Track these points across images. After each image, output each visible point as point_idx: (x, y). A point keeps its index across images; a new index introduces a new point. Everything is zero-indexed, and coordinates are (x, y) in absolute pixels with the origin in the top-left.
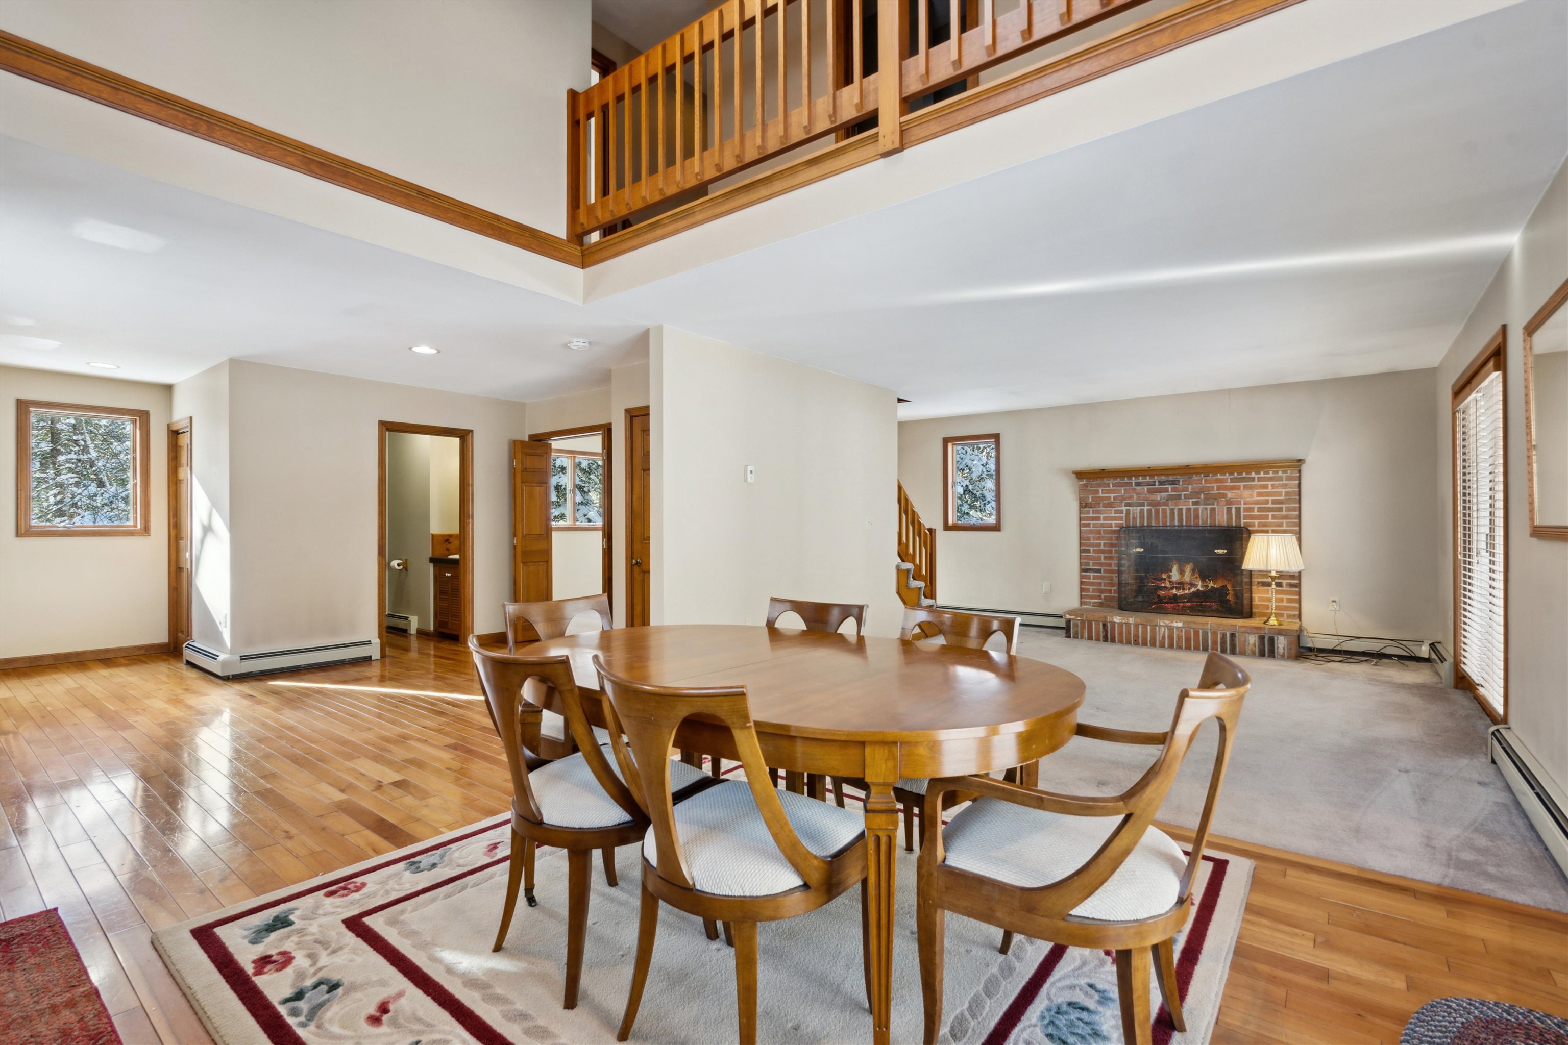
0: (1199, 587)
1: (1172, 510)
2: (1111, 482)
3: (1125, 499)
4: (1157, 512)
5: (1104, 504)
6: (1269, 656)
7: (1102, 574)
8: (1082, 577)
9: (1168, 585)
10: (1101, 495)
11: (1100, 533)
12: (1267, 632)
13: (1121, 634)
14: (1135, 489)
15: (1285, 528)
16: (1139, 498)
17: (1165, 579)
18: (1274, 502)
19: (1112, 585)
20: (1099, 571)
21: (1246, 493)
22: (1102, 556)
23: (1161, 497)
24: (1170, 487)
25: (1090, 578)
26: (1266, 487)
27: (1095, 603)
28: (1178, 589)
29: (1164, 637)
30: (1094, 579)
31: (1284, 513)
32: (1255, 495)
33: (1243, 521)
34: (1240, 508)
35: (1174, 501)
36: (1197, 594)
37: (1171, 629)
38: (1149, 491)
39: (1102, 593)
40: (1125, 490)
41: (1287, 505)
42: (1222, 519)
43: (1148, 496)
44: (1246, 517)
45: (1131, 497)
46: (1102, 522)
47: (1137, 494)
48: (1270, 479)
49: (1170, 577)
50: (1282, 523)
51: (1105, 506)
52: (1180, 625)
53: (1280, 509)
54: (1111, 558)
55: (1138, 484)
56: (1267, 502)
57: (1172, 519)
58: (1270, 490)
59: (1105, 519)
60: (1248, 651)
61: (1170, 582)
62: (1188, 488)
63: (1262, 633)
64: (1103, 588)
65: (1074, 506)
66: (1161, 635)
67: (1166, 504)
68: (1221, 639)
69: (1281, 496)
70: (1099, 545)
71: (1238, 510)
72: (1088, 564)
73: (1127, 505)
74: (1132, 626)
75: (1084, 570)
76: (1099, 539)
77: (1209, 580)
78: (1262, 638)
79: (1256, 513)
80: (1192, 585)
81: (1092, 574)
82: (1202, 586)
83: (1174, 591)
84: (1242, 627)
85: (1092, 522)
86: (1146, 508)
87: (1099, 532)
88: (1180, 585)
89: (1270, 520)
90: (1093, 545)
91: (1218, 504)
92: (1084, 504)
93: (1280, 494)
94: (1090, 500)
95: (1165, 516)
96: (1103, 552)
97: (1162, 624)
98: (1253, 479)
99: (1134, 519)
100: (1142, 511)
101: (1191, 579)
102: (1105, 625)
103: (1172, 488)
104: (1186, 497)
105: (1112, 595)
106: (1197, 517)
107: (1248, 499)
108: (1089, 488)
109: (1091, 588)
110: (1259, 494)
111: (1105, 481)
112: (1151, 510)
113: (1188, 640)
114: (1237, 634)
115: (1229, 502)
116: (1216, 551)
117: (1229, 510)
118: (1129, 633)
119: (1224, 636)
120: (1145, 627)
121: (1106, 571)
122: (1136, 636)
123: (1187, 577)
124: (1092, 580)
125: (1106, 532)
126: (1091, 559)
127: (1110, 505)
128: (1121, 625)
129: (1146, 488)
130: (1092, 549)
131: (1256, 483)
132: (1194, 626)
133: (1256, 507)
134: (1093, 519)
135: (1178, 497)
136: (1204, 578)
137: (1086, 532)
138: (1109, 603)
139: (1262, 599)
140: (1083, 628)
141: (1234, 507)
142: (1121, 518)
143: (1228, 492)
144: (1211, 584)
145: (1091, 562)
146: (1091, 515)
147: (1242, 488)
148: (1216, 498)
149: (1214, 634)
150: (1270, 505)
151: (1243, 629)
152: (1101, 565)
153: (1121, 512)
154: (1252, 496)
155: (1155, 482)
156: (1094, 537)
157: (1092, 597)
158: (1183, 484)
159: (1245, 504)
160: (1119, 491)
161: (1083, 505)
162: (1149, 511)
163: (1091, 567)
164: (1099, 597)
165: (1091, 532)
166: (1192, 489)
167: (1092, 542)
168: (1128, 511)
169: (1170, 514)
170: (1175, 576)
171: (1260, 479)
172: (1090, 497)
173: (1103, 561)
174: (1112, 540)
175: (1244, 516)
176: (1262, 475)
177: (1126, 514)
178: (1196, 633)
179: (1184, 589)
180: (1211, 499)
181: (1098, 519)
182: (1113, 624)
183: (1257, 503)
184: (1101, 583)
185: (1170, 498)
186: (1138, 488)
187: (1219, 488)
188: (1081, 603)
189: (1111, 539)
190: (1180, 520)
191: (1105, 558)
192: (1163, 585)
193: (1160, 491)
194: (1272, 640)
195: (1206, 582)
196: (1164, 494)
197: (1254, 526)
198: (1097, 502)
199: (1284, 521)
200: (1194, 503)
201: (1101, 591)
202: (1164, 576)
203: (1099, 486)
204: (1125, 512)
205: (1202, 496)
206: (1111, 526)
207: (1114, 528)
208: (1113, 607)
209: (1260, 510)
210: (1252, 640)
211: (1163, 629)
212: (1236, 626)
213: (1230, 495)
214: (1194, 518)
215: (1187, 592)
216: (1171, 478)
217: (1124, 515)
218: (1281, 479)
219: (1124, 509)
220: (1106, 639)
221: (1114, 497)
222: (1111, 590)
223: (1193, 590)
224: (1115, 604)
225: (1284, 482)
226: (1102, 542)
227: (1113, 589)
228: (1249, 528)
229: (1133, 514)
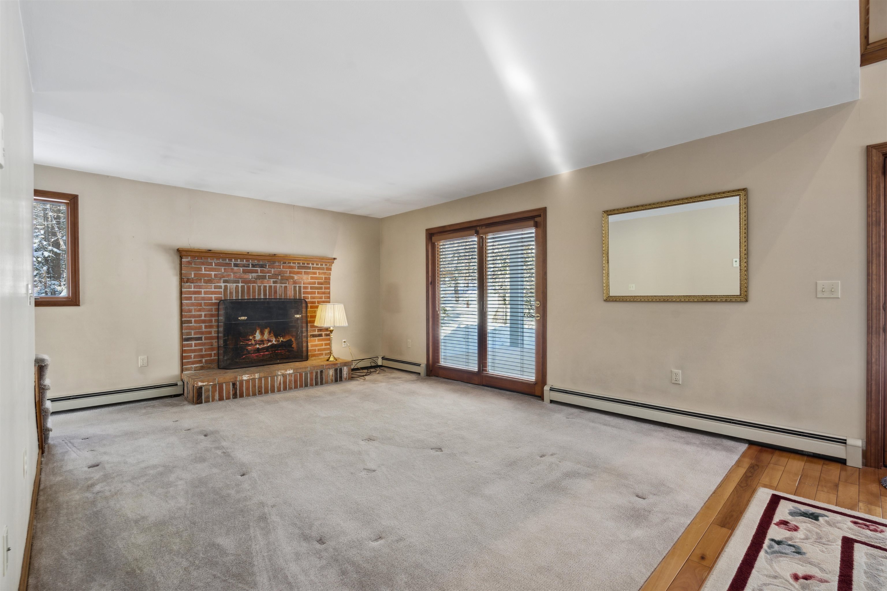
0: (274, 342)
1: (259, 287)
2: (214, 262)
3: (224, 277)
4: (249, 288)
5: (204, 280)
6: (340, 381)
7: (203, 341)
8: (182, 346)
9: (253, 342)
10: (203, 272)
11: (201, 306)
12: (339, 366)
13: (248, 389)
14: (232, 269)
15: (323, 300)
16: (234, 276)
17: (251, 340)
18: (319, 283)
19: (212, 349)
20: (200, 339)
21: (305, 277)
22: (203, 325)
23: (252, 276)
24: (259, 269)
25: (191, 346)
26: (315, 273)
27: (196, 367)
28: (260, 344)
29: (280, 383)
30: (195, 346)
31: (323, 290)
32: (309, 278)
33: (302, 295)
34: (301, 286)
35: (261, 280)
36: (273, 346)
37: (284, 376)
38: (244, 272)
39: (203, 358)
40: (224, 269)
41: (325, 286)
42: (290, 294)
43: (243, 275)
44: (305, 293)
45: (229, 276)
46: (203, 295)
47: (234, 273)
48: (318, 269)
49: (254, 337)
50: (322, 296)
51: (206, 282)
52: (291, 371)
53: (321, 288)
54: (211, 327)
55: (236, 265)
56: (315, 283)
57: (259, 294)
58: (317, 275)
59: (205, 293)
60: (330, 380)
61: (255, 341)
62: (271, 271)
63: (337, 367)
64: (204, 353)
65: (174, 281)
66: (278, 383)
67: (254, 282)
68: (315, 376)
69: (322, 280)
70: (200, 316)
71: (300, 287)
72: (190, 334)
73: (225, 282)
74: (257, 380)
75: (184, 339)
76: (200, 310)
77: (280, 337)
78: (336, 370)
79: (309, 290)
80: (269, 341)
81: (193, 343)
82: (275, 341)
83: (258, 346)
84: (327, 365)
85: (193, 296)
86: (240, 285)
87: (200, 305)
88: (262, 342)
89: (316, 295)
90: (194, 316)
91: (288, 284)
92: (185, 280)
93: (321, 278)
94: (193, 276)
95: (254, 292)
96: (204, 322)
97: (279, 373)
98: (309, 268)
99: (231, 293)
100: (237, 287)
101: (268, 338)
103: (261, 270)
104: (270, 277)
105: (213, 358)
106: (276, 292)
107: (305, 281)
108: (193, 266)
109: (193, 355)
110: (312, 278)
111: (209, 260)
112: (244, 286)
113: (296, 381)
114: (324, 371)
115: (295, 283)
116: (295, 316)
117: (295, 287)
118: (254, 386)
119: (317, 373)
120: (266, 378)
121: (206, 338)
122: (260, 387)
123: (266, 336)
124: (193, 348)
125: (205, 304)
126: (192, 330)
127: (210, 281)
128: (248, 381)
129: (241, 269)
130: (193, 320)
131: (311, 270)
132: (300, 371)
133: (309, 286)
134: (195, 293)
135: (264, 277)
136: (276, 336)
137: (187, 305)
138: (209, 365)
140: (214, 392)
141: (297, 285)
142: (220, 293)
143: (295, 276)
144: (281, 339)
145: (193, 332)
146: (193, 289)
147: (303, 273)
148: (287, 279)
149: (311, 373)
150: (316, 285)
151: (327, 367)
152: (202, 333)
153: (220, 287)
154: (308, 279)
155: (249, 264)
156: (195, 309)
157: (193, 363)
158: (269, 268)
159: (303, 284)
160: (219, 270)
161: (183, 280)
162: (243, 287)
163: (193, 336)
164: (201, 362)
165: (193, 305)
166: (274, 272)
167: (194, 313)
168: (226, 287)
169: (258, 290)
170: (258, 336)
171: (313, 268)
172: (193, 273)
173: (204, 329)
174: (212, 311)
175: (303, 292)
176: (315, 266)
177: (224, 289)
178: (301, 375)
179: (264, 344)
180: (285, 279)
181: (199, 293)
182: (241, 382)
183: (310, 283)
184: (202, 349)
185: (259, 277)
186: (236, 268)
187: (290, 273)
188: (182, 371)
189: (211, 310)
190: (265, 294)
191: (206, 327)
192: (250, 343)
193: (252, 272)
194: (341, 370)
195: (278, 339)
196: (254, 275)
197: (308, 299)
198: (199, 278)
199: (323, 295)
200: (275, 282)
201: (202, 356)
202: (251, 338)
203: (203, 264)
204: (223, 288)
205: (280, 278)
206: (211, 299)
207: (214, 301)
208: (213, 368)
209: (311, 288)
210: (331, 372)
211: (279, 378)
212: (324, 365)
213: (296, 277)
214: (274, 293)
215: (265, 345)
216: (261, 263)
217: (222, 290)
218: (323, 269)
219: (223, 285)
220: (235, 396)
221: (215, 275)
222: (211, 354)
223: (270, 344)
224: (215, 365)
225: (325, 271)
226: (203, 313)
227: (213, 353)
228: (306, 300)
229: (230, 290)
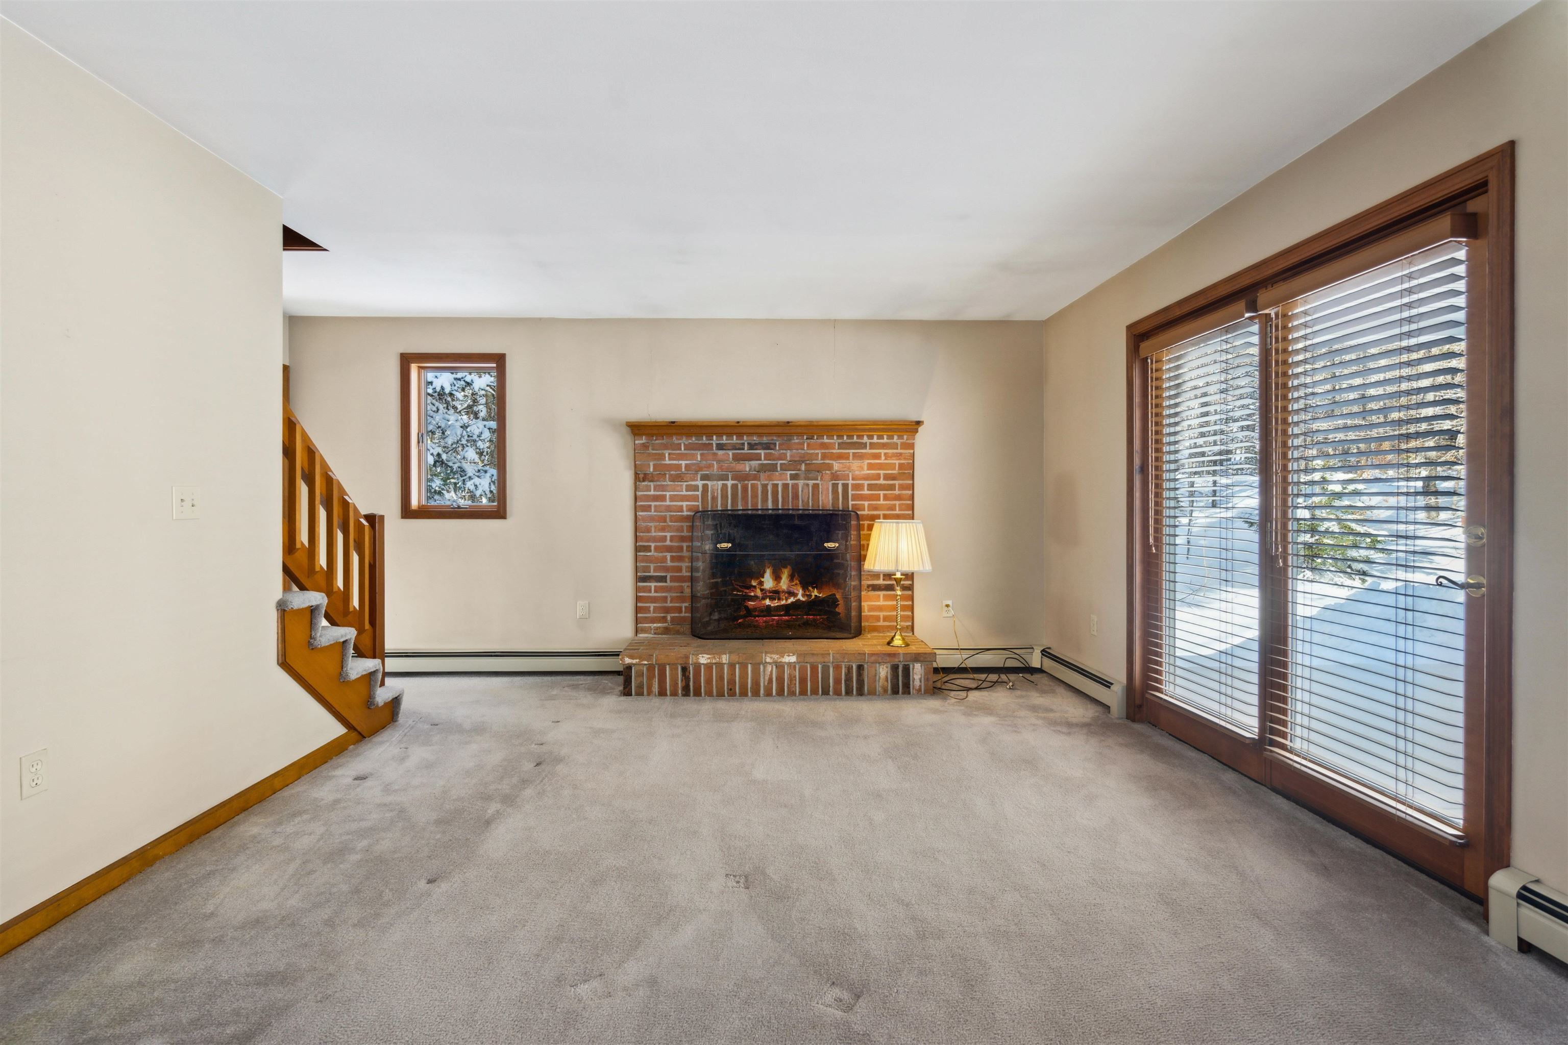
0: (800, 597)
1: (765, 487)
2: (684, 441)
3: (701, 469)
4: (745, 489)
5: (671, 475)
6: (904, 693)
7: (669, 584)
8: (638, 589)
9: (759, 593)
10: (667, 462)
11: (665, 521)
12: (902, 660)
13: (709, 681)
14: (715, 454)
15: (897, 512)
16: (720, 468)
17: (755, 587)
18: (887, 477)
19: (682, 599)
20: (663, 579)
21: (855, 464)
22: (669, 555)
23: (750, 466)
24: (762, 452)
25: (650, 591)
26: (877, 456)
27: (657, 628)
28: (772, 599)
29: (770, 680)
30: (656, 591)
31: (897, 492)
32: (865, 467)
33: (851, 503)
34: (848, 484)
35: (768, 473)
36: (797, 605)
37: (780, 666)
38: (737, 458)
39: (667, 613)
40: (702, 455)
41: (901, 482)
42: (826, 501)
43: (734, 464)
44: (855, 498)
45: (710, 466)
46: (668, 503)
47: (719, 461)
48: (884, 446)
49: (761, 583)
50: (895, 505)
51: (674, 479)
52: (793, 659)
53: (892, 488)
54: (681, 559)
55: (720, 447)
56: (878, 477)
57: (765, 500)
58: (882, 460)
59: (672, 498)
60: (879, 689)
61: (762, 590)
62: (786, 454)
63: (896, 661)
64: (669, 604)
65: (627, 478)
66: (767, 678)
67: (756, 478)
68: (846, 675)
69: (894, 469)
70: (664, 539)
71: (845, 486)
72: (647, 569)
73: (704, 478)
74: (726, 666)
75: (641, 578)
76: (663, 529)
77: (813, 587)
78: (895, 668)
79: (866, 492)
80: (790, 593)
81: (653, 585)
82: (803, 595)
83: (767, 602)
84: (873, 655)
85: (653, 504)
86: (730, 483)
87: (663, 519)
88: (775, 594)
89: (882, 502)
90: (655, 540)
91: (821, 479)
92: (641, 476)
93: (892, 466)
94: (651, 470)
95: (755, 496)
96: (669, 549)
97: (768, 660)
98: (864, 446)
99: (714, 498)
100: (725, 487)
101: (789, 586)
102: (685, 670)
103: (765, 454)
104: (784, 468)
105: (683, 615)
106: (796, 496)
107: (857, 473)
108: (651, 451)
109: (652, 606)
110: (870, 466)
111: (675, 440)
112: (737, 485)
113: (803, 681)
114: (866, 666)
115: (835, 477)
116: (826, 545)
117: (835, 486)
118: (720, 678)
119: (849, 669)
120: (744, 667)
121: (673, 579)
122: (732, 682)
123: (784, 583)
124: (653, 594)
125: (673, 519)
126: (651, 562)
127: (678, 478)
128: (709, 667)
129: (730, 453)
130: (653, 545)
131: (868, 451)
132: (812, 660)
133: (866, 483)
134: (656, 498)
135: (773, 468)
136: (805, 585)
137: (645, 519)
138: (678, 627)
139: (872, 609)
140: (650, 678)
141: (840, 482)
142: (695, 498)
143: (834, 462)
144: (814, 593)
145: (652, 566)
146: (652, 493)
147: (851, 457)
148: (819, 469)
149: (837, 668)
150: (882, 482)
151: (873, 658)
152: (667, 569)
153: (696, 488)
154: (861, 468)
155: (743, 444)
156: (655, 527)
157: (653, 620)
158: (780, 449)
159: (853, 479)
160: (693, 457)
161: (640, 477)
162: (734, 487)
163: (652, 574)
164: (664, 619)
165: (652, 519)
166: (791, 456)
167: (654, 534)
168: (705, 487)
169: (762, 492)
170: (768, 582)
171: (872, 446)
172: (651, 464)
173: (669, 563)
174: (682, 531)
175: (853, 495)
176: (875, 440)
177: (703, 491)
178: (814, 669)
179: (779, 599)
180: (814, 471)
181: (662, 498)
182: (698, 666)
183: (866, 478)
184: (666, 598)
185: (763, 468)
186: (720, 452)
187: (824, 457)
188: (637, 631)
189: (680, 529)
190: (775, 500)
191: (673, 559)
192: (752, 594)
193: (749, 458)
194: (907, 670)
195: (808, 590)
196: (755, 463)
197: (864, 510)
198: (662, 472)
199: (897, 503)
200: (793, 477)
201: (667, 610)
202: (754, 583)
203: (666, 447)
204: (701, 489)
205: (803, 467)
206: (680, 509)
207: (685, 513)
208: (683, 634)
209: (870, 487)
210: (884, 671)
211: (769, 668)
212: (865, 654)
213: (836, 466)
214: (793, 499)
215: (783, 602)
216: (765, 440)
217: (699, 493)
218: (895, 446)
219: (700, 483)
220: (686, 692)
221: (686, 465)
222: (681, 608)
223: (792, 599)
224: (687, 628)
225: (899, 451)
226: (668, 535)
227: (684, 605)
228: (859, 513)
229: (713, 492)
